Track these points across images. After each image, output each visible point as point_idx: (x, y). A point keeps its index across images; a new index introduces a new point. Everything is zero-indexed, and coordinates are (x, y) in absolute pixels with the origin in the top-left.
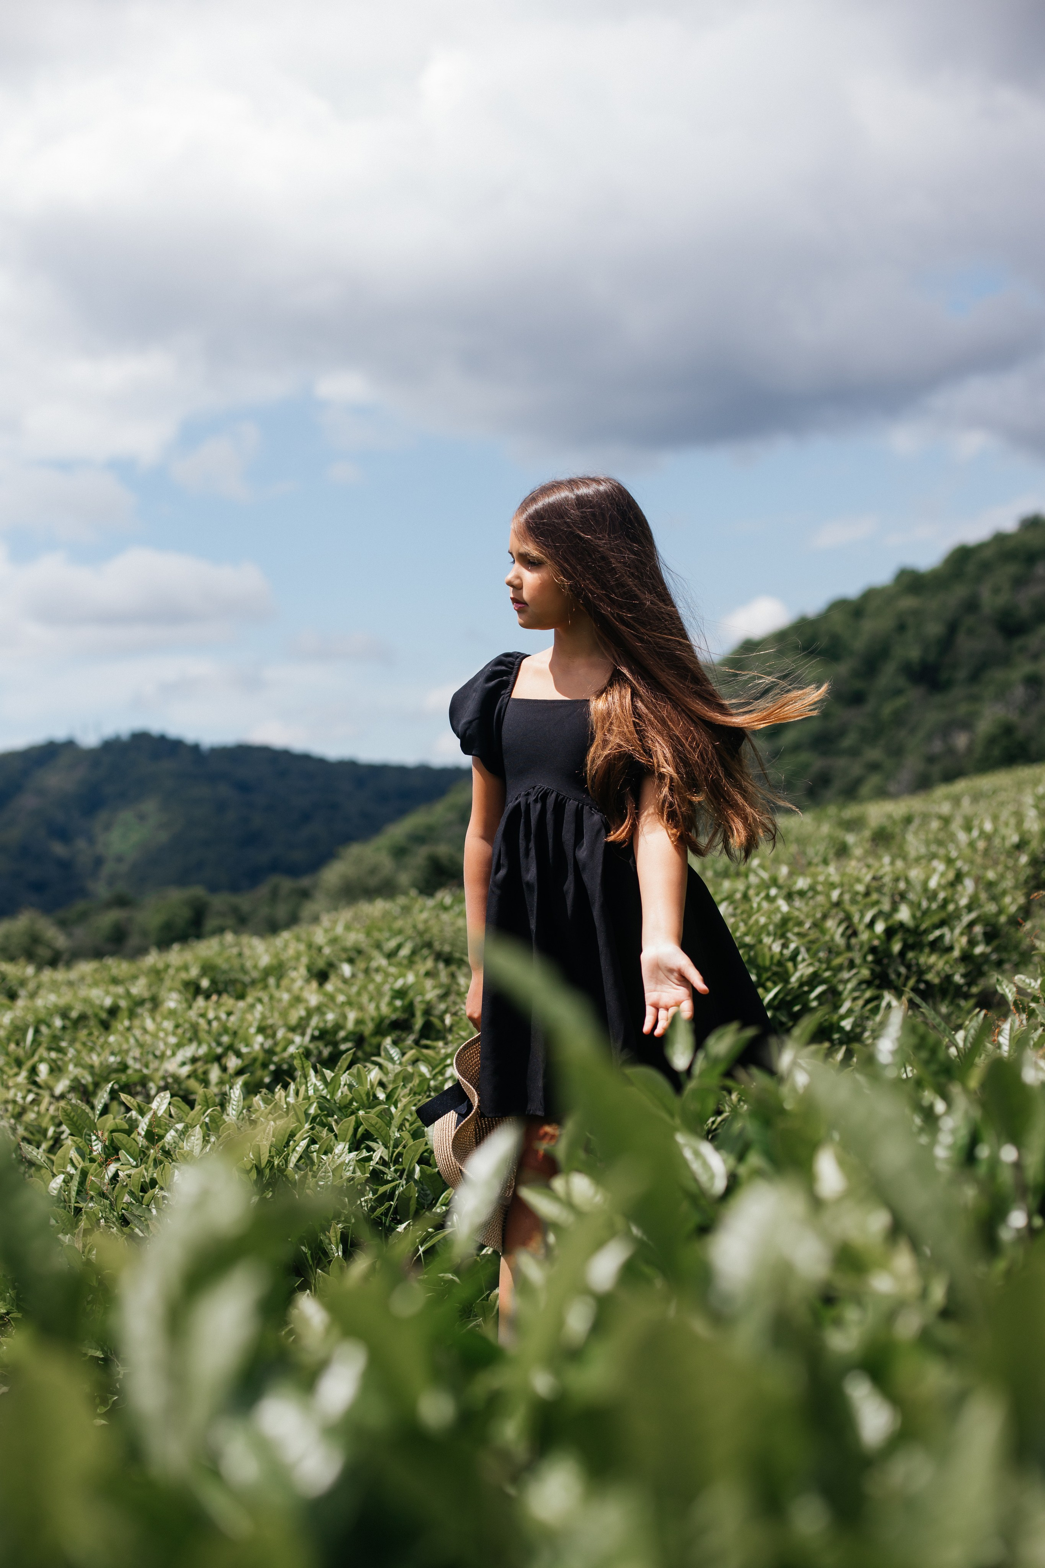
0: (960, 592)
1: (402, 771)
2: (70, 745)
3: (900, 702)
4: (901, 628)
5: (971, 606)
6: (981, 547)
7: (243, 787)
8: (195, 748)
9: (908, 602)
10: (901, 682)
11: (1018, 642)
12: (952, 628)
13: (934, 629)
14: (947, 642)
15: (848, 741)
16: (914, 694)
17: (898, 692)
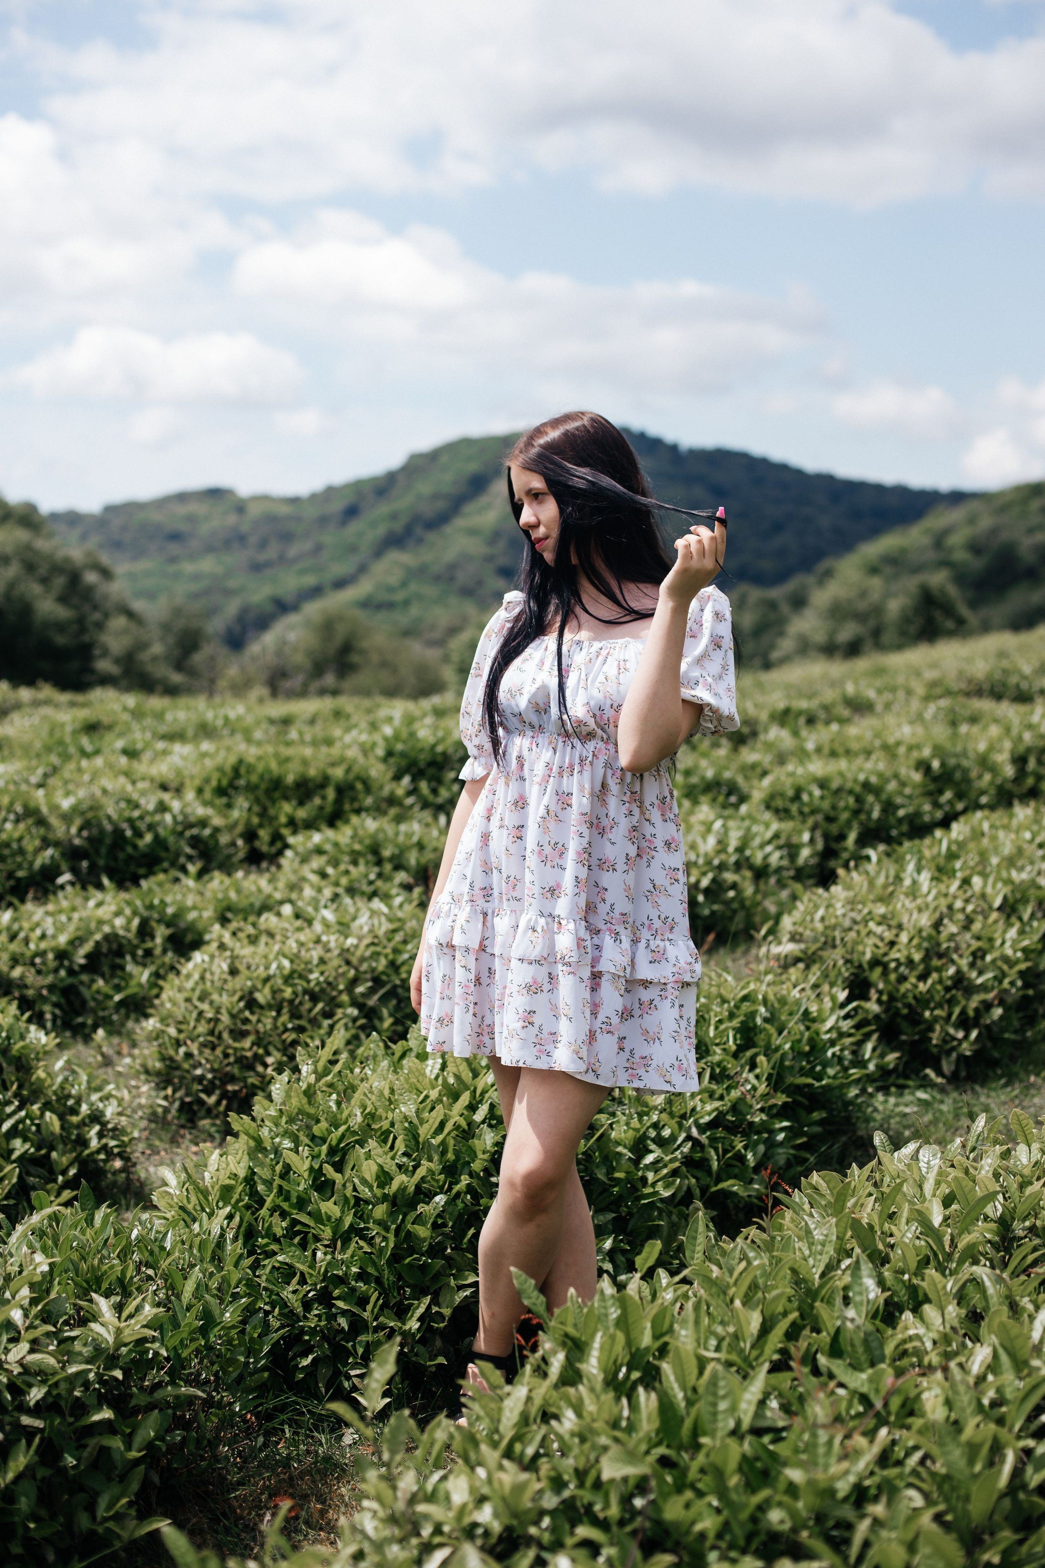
8: (677, 449)
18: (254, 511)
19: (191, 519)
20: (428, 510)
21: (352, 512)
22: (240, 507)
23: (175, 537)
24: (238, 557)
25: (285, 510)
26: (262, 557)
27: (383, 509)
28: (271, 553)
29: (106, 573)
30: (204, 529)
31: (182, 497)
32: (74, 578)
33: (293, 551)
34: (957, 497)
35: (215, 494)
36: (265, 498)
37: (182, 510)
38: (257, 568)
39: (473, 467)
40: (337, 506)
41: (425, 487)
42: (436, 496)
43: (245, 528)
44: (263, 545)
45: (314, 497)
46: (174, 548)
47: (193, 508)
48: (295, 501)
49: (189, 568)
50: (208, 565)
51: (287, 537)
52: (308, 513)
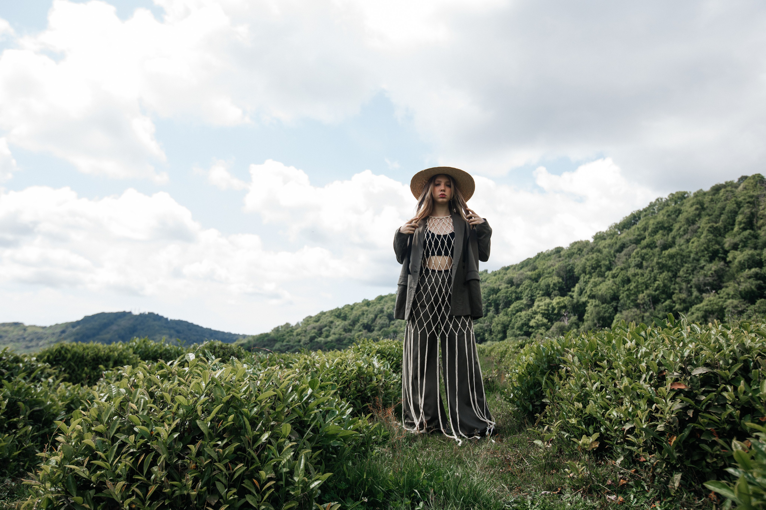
0: (379, 307)
1: (223, 333)
2: (130, 313)
3: (360, 333)
4: (363, 314)
5: (382, 311)
6: (386, 296)
7: (178, 332)
8: (167, 319)
9: (365, 308)
10: (361, 328)
11: (393, 322)
12: (376, 316)
13: (372, 316)
14: (374, 320)
15: (345, 342)
16: (364, 331)
17: (360, 331)
18: (29, 330)
19: (6, 332)
21: (63, 332)
22: (25, 329)
24: (23, 344)
25: (41, 331)
26: (30, 345)
28: (34, 343)
30: (10, 335)
31: (3, 325)
33: (41, 343)
34: (244, 336)
35: (16, 324)
36: (34, 326)
37: (4, 329)
38: (28, 347)
39: (105, 321)
40: (58, 330)
41: (88, 326)
42: (91, 329)
43: (25, 336)
44: (31, 340)
45: (51, 327)
47: (7, 328)
48: (44, 328)
51: (40, 338)
52: (48, 332)
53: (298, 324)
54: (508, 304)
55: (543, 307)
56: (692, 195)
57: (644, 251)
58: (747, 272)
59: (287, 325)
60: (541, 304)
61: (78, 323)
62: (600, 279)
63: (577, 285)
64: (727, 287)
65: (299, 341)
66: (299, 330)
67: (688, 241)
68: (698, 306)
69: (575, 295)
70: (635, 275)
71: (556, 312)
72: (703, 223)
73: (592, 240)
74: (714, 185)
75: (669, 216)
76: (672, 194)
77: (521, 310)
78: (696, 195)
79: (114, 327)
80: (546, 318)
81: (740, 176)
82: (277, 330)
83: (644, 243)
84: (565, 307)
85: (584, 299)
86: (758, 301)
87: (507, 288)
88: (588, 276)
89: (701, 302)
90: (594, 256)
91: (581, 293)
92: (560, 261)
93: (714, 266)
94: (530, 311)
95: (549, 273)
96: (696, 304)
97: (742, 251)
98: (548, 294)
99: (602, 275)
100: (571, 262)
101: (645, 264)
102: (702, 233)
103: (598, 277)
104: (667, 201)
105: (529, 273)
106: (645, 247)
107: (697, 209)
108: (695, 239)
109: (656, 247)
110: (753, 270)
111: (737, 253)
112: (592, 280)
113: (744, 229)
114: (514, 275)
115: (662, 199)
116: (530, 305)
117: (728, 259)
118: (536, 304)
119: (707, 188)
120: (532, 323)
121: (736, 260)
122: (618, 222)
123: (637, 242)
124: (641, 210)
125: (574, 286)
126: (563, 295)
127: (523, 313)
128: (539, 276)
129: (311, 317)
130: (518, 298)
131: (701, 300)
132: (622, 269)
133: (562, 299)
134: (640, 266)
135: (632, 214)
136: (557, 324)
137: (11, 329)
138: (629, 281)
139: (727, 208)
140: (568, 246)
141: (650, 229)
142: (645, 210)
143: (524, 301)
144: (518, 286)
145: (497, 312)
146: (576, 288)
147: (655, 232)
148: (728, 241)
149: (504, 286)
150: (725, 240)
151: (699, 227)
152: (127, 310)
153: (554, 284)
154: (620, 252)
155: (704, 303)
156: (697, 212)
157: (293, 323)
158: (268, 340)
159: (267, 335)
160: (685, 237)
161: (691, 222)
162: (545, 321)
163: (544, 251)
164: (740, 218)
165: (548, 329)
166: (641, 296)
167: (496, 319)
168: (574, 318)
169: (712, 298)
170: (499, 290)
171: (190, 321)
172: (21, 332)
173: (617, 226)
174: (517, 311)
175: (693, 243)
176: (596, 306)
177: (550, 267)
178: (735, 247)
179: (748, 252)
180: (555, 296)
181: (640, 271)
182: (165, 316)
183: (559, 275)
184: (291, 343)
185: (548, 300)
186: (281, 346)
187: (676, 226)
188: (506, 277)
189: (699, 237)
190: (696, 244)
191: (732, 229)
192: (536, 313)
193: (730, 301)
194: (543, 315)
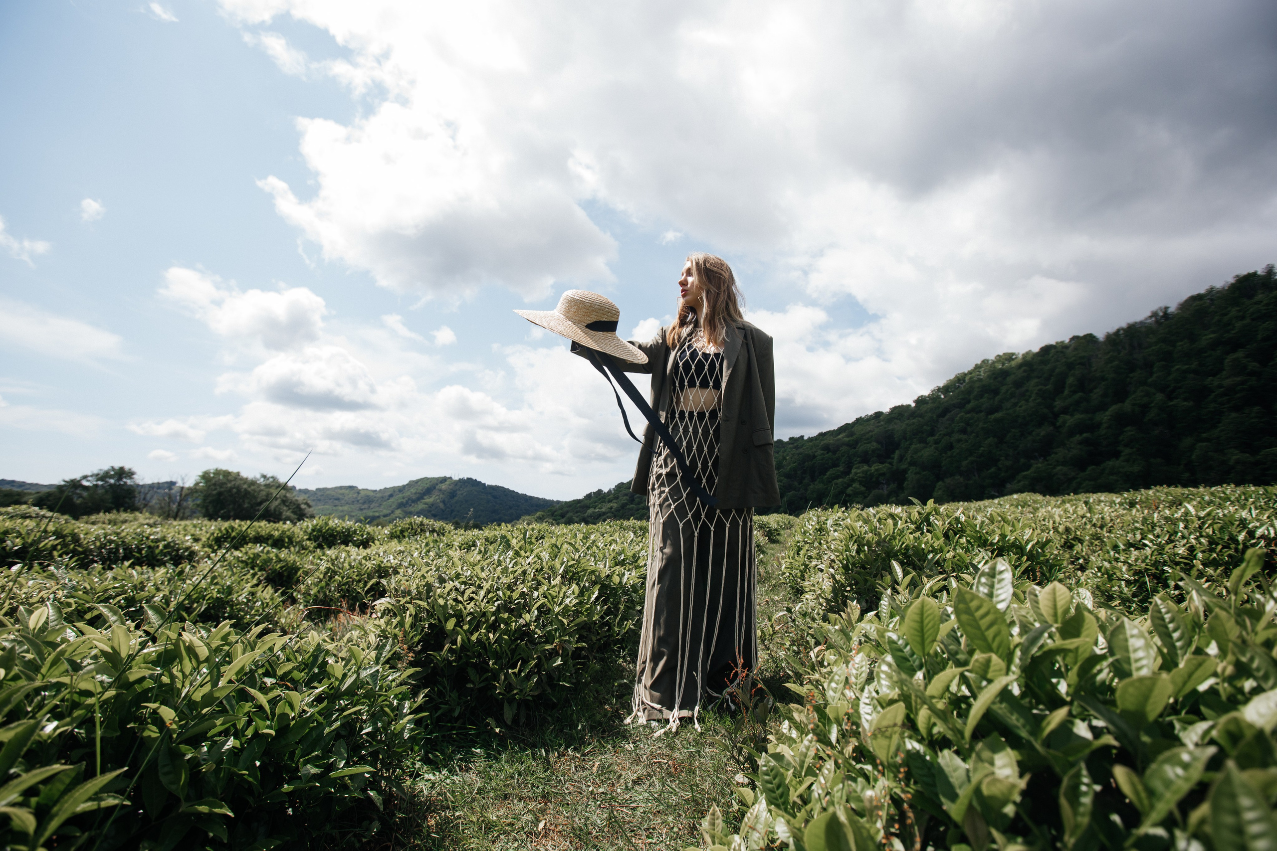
1: (538, 498)
2: (451, 478)
7: (495, 497)
8: (485, 484)
18: (362, 493)
19: (343, 494)
20: (414, 497)
21: (391, 496)
22: (358, 492)
23: (338, 499)
24: (357, 506)
25: (372, 494)
27: (401, 495)
28: (366, 506)
29: (309, 506)
30: (346, 498)
31: (341, 488)
32: (298, 506)
33: (372, 506)
34: (558, 502)
35: (351, 488)
36: (366, 490)
38: (361, 510)
40: (388, 494)
41: (413, 490)
42: (416, 493)
43: (359, 498)
44: (364, 503)
45: (380, 491)
46: (336, 502)
47: (343, 491)
48: (374, 491)
49: (340, 508)
50: (346, 508)
51: (371, 501)
52: (378, 495)
53: (610, 491)
54: (824, 470)
55: (861, 475)
56: (1020, 356)
57: (968, 415)
58: (1078, 438)
59: (600, 491)
60: (859, 471)
61: (404, 486)
62: (922, 445)
63: (897, 452)
64: (1056, 453)
65: (611, 508)
66: (611, 496)
67: (1015, 405)
68: (1025, 473)
69: (895, 461)
70: (959, 441)
71: (874, 479)
72: (1033, 385)
73: (913, 405)
74: (1043, 345)
75: (995, 378)
76: (998, 356)
77: (837, 477)
78: (1025, 356)
79: (436, 493)
80: (864, 486)
81: (1071, 336)
82: (589, 496)
83: (969, 406)
84: (883, 474)
85: (904, 466)
86: (1090, 468)
87: (823, 454)
88: (908, 443)
89: (1028, 469)
90: (915, 421)
91: (901, 459)
92: (878, 427)
93: (1044, 431)
94: (846, 479)
95: (868, 439)
96: (1024, 471)
97: (1072, 415)
98: (866, 459)
99: (923, 441)
100: (891, 427)
101: (969, 429)
102: (1030, 397)
103: (920, 442)
104: (994, 362)
105: (847, 439)
106: (968, 412)
107: (1025, 371)
108: (1023, 402)
109: (981, 411)
110: (1085, 435)
111: (1067, 417)
112: (913, 446)
113: (1075, 392)
114: (831, 440)
115: (988, 361)
116: (847, 472)
117: (1058, 424)
118: (853, 471)
119: (1036, 349)
120: (849, 491)
121: (1067, 425)
122: (941, 385)
123: (961, 406)
124: (966, 372)
125: (893, 452)
126: (882, 463)
127: (840, 480)
128: (856, 442)
129: (622, 484)
130: (835, 465)
131: (1028, 467)
132: (945, 435)
133: (881, 466)
134: (963, 431)
135: (956, 377)
136: (875, 492)
137: (347, 492)
138: (951, 447)
139: (1057, 370)
140: (888, 410)
141: (975, 393)
142: (970, 373)
143: (841, 468)
144: (834, 452)
145: (813, 479)
146: (896, 455)
147: (980, 396)
148: (1058, 404)
149: (820, 452)
150: (1056, 403)
151: (1027, 391)
152: (448, 476)
153: (873, 451)
154: (943, 416)
155: (1032, 470)
156: (1025, 374)
157: (606, 490)
158: (581, 507)
159: (577, 502)
160: (1013, 400)
161: (1018, 384)
162: (863, 489)
163: (863, 416)
164: (1070, 380)
165: (865, 497)
166: (964, 463)
167: (811, 487)
168: (893, 486)
169: (1040, 465)
170: (814, 457)
171: (506, 487)
172: (355, 495)
173: (939, 389)
174: (834, 479)
175: (1020, 407)
176: (916, 473)
177: (868, 432)
178: (1065, 411)
179: (1078, 416)
180: (874, 463)
181: (963, 437)
182: (483, 482)
183: (878, 442)
184: (603, 510)
185: (866, 467)
186: (594, 512)
187: (1003, 389)
188: (822, 443)
189: (1027, 401)
190: (1023, 408)
191: (1062, 392)
192: (853, 480)
193: (1059, 468)
194: (861, 483)
